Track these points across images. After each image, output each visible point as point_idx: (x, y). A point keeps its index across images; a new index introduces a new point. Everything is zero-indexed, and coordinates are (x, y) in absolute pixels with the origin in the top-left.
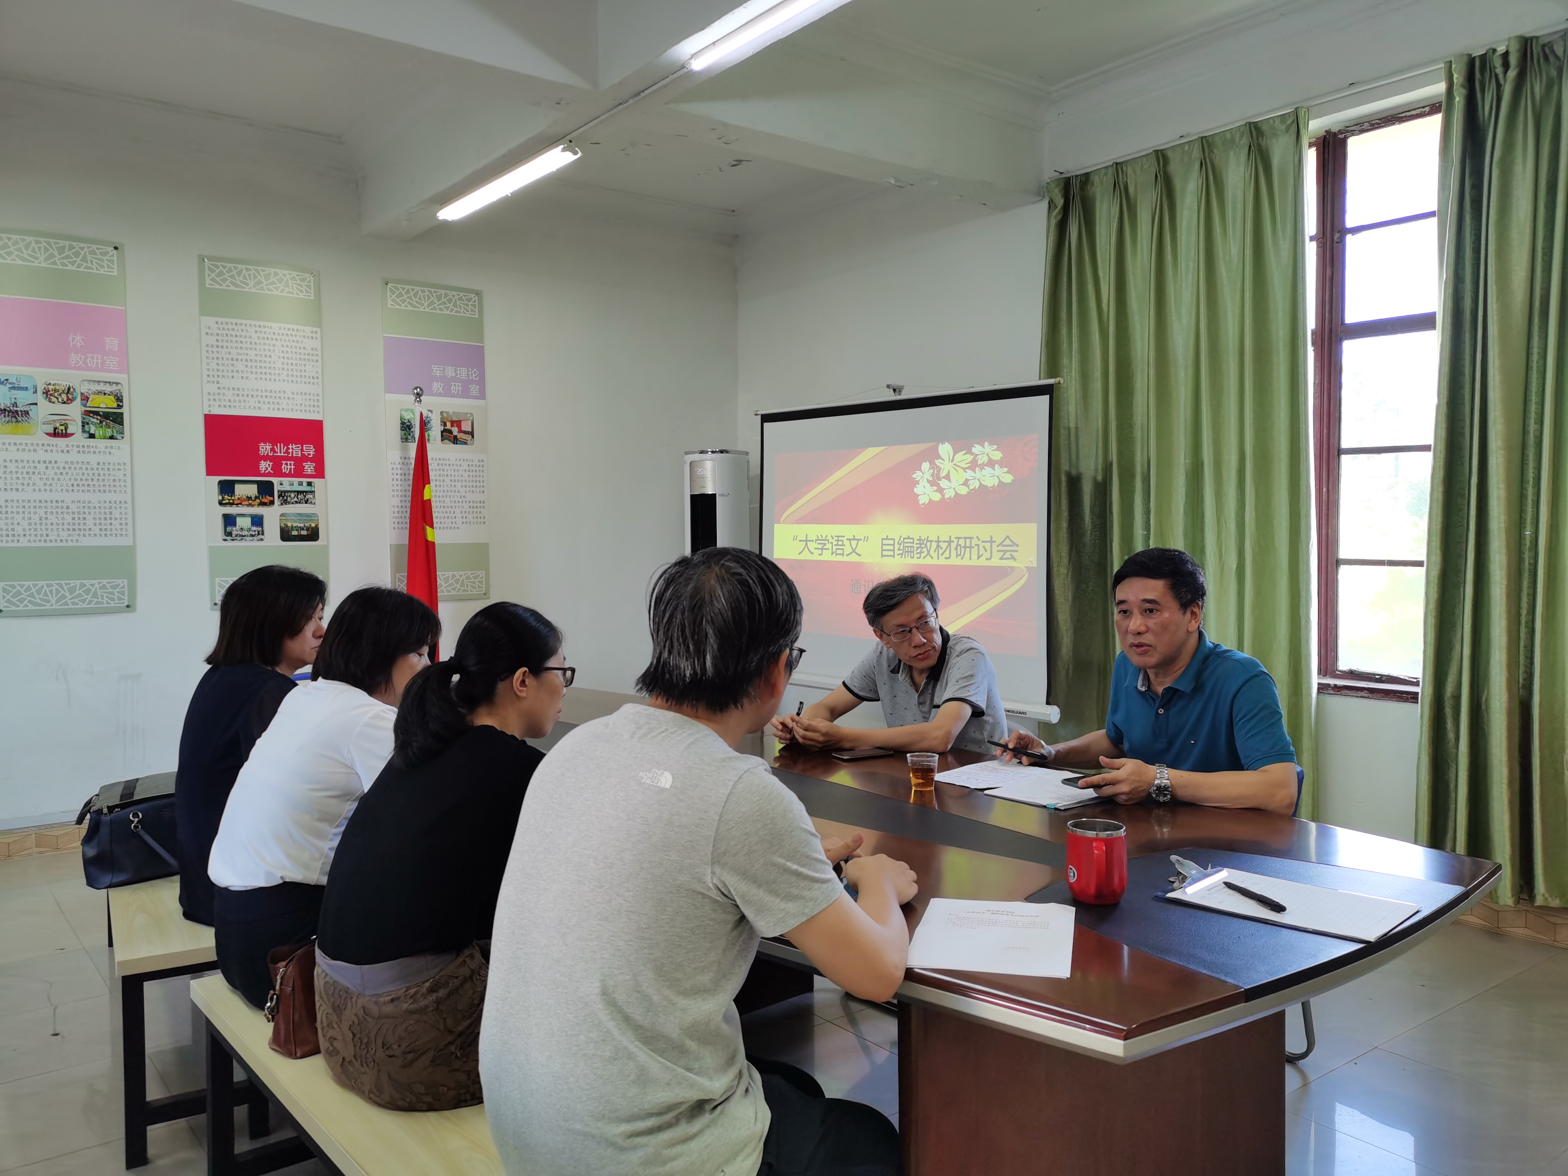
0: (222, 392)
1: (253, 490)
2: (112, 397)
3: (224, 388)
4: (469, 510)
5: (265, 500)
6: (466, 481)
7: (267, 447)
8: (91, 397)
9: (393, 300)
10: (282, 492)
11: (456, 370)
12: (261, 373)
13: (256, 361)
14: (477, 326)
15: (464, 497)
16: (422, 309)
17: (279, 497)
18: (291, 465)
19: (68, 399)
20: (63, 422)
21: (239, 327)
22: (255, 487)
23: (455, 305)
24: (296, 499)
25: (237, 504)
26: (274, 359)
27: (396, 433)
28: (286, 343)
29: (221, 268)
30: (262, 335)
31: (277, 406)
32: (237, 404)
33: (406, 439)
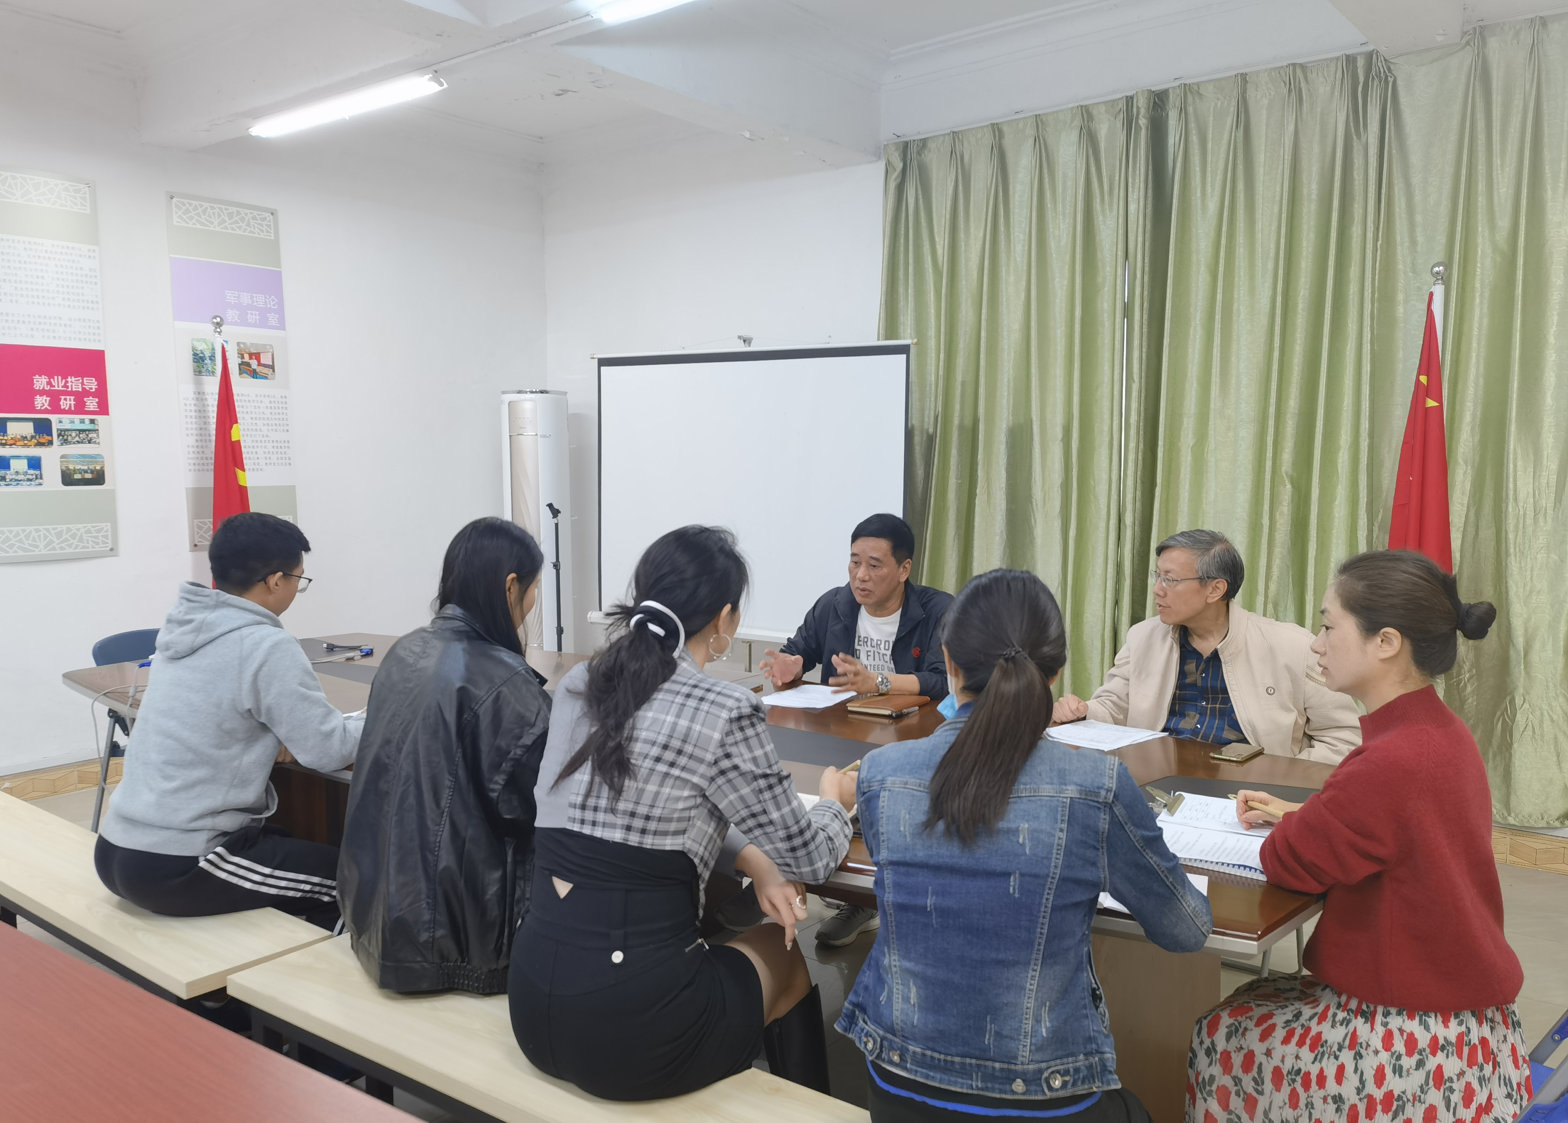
1: (28, 429)
4: (273, 450)
5: (42, 440)
6: (268, 419)
7: (43, 380)
9: (180, 217)
10: (61, 431)
11: (252, 297)
12: (33, 296)
13: (26, 282)
14: (272, 249)
15: (267, 436)
16: (212, 228)
17: (58, 437)
18: (70, 401)
22: (30, 426)
23: (248, 225)
24: (77, 439)
26: (48, 280)
27: (188, 365)
28: (60, 263)
30: (33, 253)
31: (53, 334)
32: (6, 331)
33: (200, 372)
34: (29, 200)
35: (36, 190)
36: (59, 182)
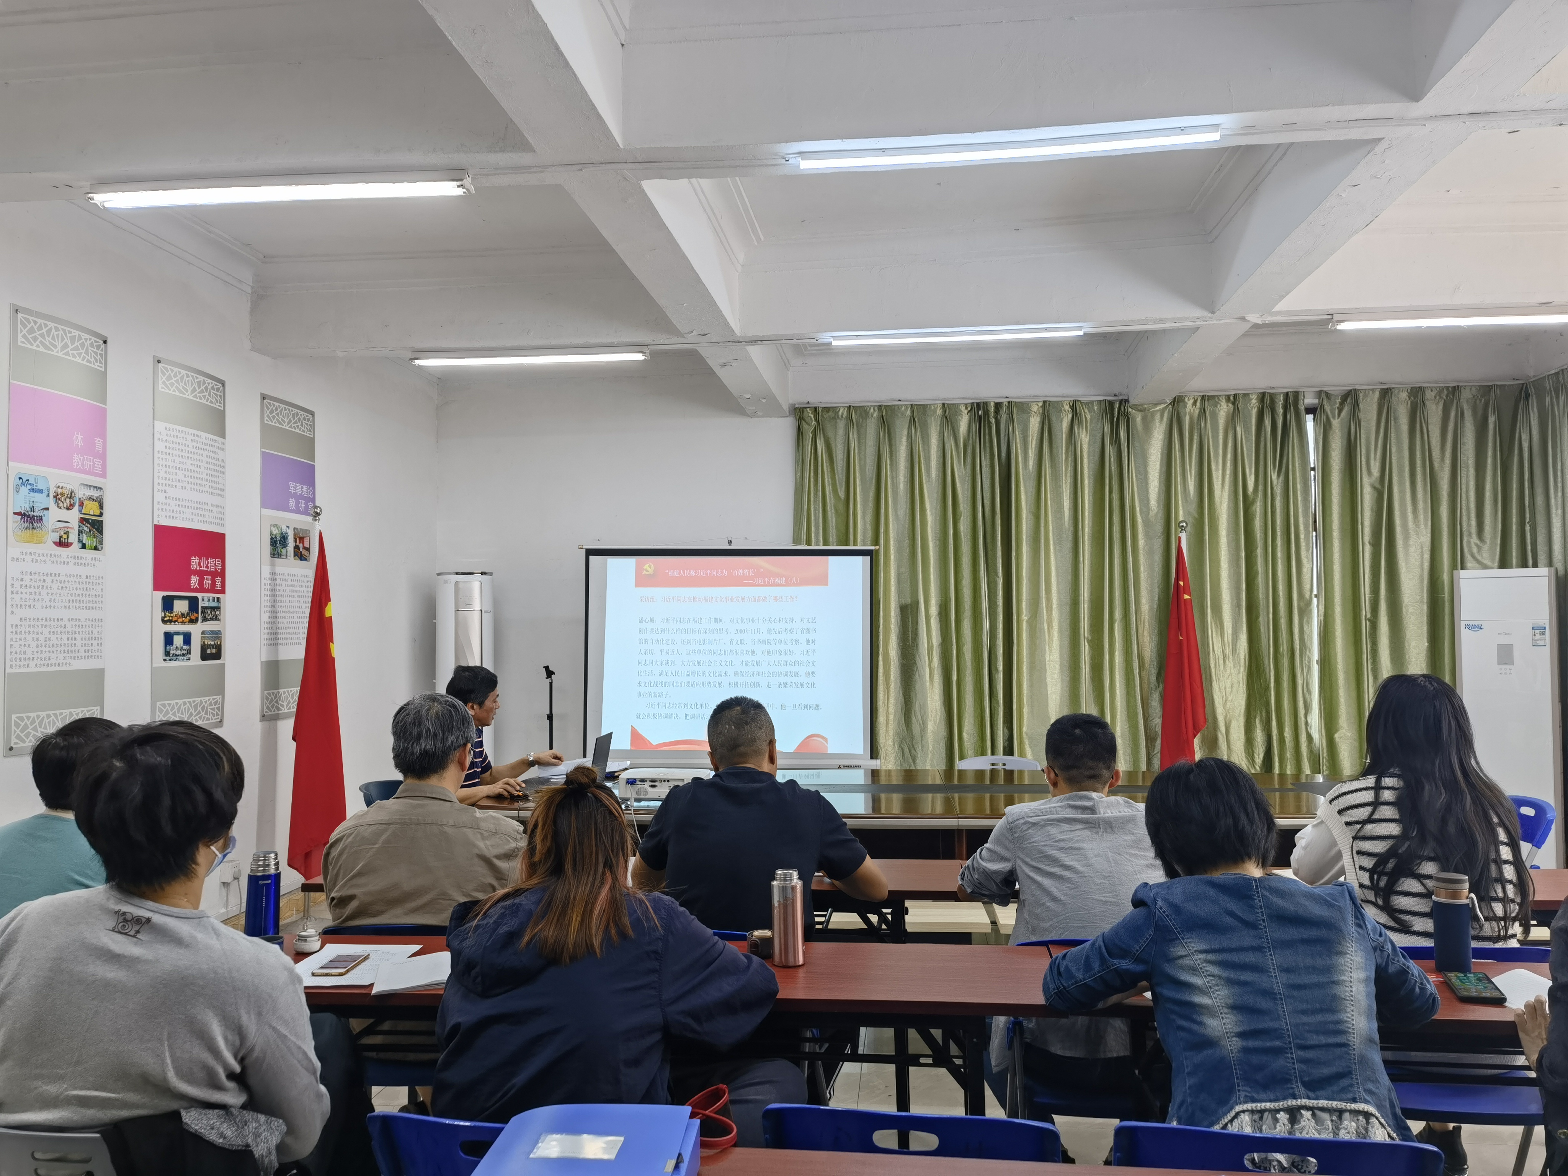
0: (168, 501)
1: (186, 606)
2: (97, 503)
3: (169, 498)
5: (193, 617)
7: (196, 561)
8: (86, 502)
9: (268, 416)
10: (203, 608)
11: (301, 488)
12: (194, 484)
13: (191, 471)
16: (284, 427)
17: (201, 614)
18: (208, 580)
19: (71, 505)
20: (66, 530)
21: (182, 435)
22: (187, 603)
25: (175, 622)
26: (202, 469)
27: (267, 548)
28: (209, 454)
29: (170, 372)
30: (195, 444)
31: (203, 519)
32: (178, 515)
33: (274, 554)
34: (195, 396)
35: (199, 387)
36: (210, 381)
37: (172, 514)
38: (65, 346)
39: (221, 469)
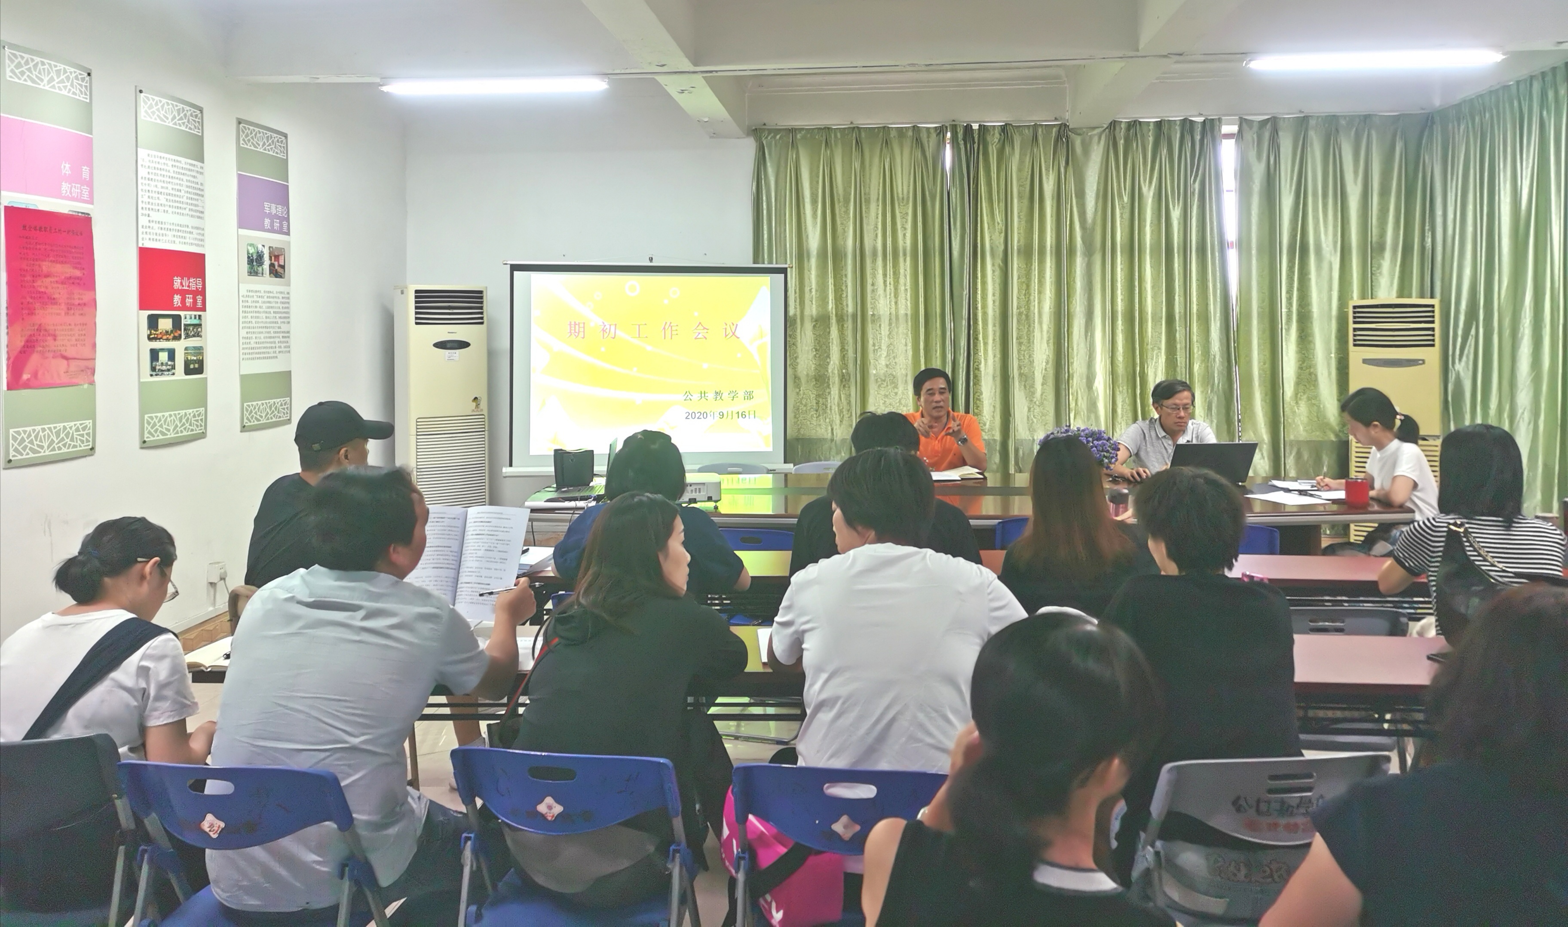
0: (151, 225)
1: (169, 324)
3: (153, 222)
4: (282, 339)
5: (176, 335)
6: (281, 312)
7: (178, 281)
9: (244, 140)
10: (185, 326)
11: (276, 208)
12: (175, 207)
13: (172, 195)
14: (285, 167)
15: (280, 328)
16: (258, 150)
17: (184, 331)
18: (190, 298)
21: (163, 161)
22: (171, 321)
23: (275, 147)
24: (193, 333)
25: (159, 339)
26: (182, 193)
27: (245, 267)
28: (188, 178)
29: (151, 101)
30: (176, 169)
31: (184, 240)
32: (161, 238)
33: (251, 273)
34: (175, 124)
35: (179, 115)
36: (188, 108)
37: (155, 237)
38: (51, 80)
39: (200, 193)
